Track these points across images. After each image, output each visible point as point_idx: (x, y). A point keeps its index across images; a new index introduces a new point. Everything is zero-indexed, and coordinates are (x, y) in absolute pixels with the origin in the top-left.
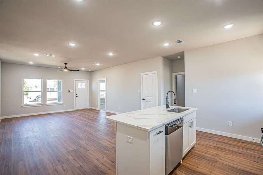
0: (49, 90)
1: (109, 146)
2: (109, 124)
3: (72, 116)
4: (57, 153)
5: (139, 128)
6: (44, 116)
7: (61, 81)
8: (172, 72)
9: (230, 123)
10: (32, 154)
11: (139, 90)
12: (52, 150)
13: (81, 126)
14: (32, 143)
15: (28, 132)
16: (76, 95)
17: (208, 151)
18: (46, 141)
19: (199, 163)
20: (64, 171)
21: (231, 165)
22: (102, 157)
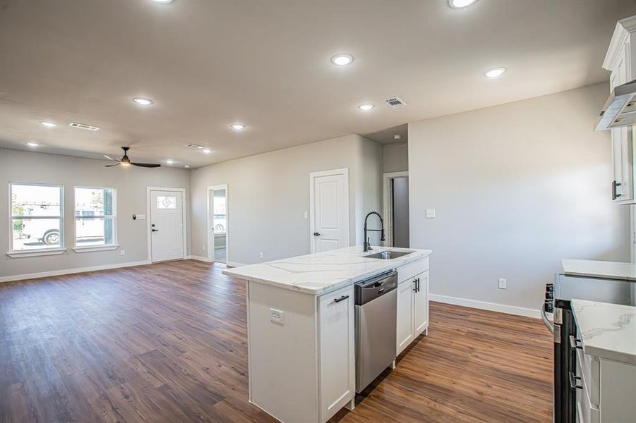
0: (81, 215)
1: (234, 340)
2: (236, 292)
3: (142, 278)
4: (107, 361)
5: (296, 289)
6: (70, 279)
7: (114, 192)
8: (381, 171)
9: (503, 282)
10: (42, 365)
11: (306, 213)
12: (94, 355)
13: (165, 299)
14: (42, 343)
15: (28, 317)
16: (153, 226)
17: (452, 343)
18: (77, 336)
19: (432, 366)
20: (127, 397)
21: (496, 366)
22: (218, 364)
